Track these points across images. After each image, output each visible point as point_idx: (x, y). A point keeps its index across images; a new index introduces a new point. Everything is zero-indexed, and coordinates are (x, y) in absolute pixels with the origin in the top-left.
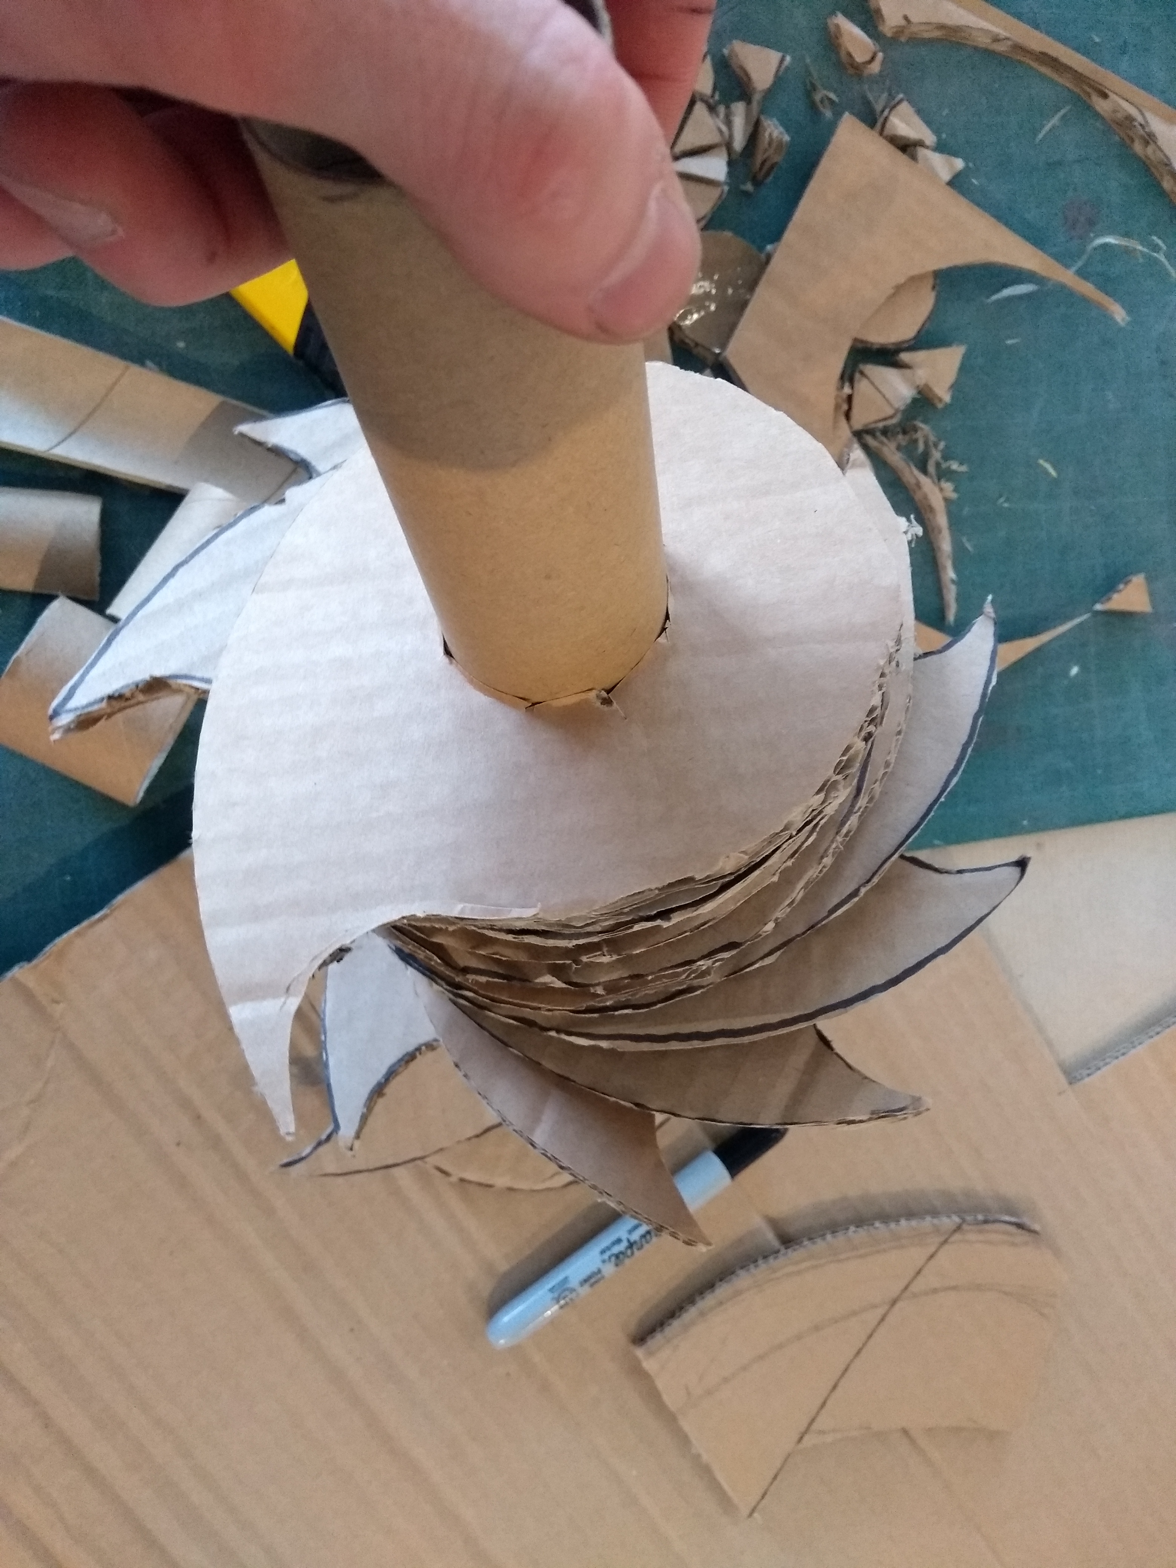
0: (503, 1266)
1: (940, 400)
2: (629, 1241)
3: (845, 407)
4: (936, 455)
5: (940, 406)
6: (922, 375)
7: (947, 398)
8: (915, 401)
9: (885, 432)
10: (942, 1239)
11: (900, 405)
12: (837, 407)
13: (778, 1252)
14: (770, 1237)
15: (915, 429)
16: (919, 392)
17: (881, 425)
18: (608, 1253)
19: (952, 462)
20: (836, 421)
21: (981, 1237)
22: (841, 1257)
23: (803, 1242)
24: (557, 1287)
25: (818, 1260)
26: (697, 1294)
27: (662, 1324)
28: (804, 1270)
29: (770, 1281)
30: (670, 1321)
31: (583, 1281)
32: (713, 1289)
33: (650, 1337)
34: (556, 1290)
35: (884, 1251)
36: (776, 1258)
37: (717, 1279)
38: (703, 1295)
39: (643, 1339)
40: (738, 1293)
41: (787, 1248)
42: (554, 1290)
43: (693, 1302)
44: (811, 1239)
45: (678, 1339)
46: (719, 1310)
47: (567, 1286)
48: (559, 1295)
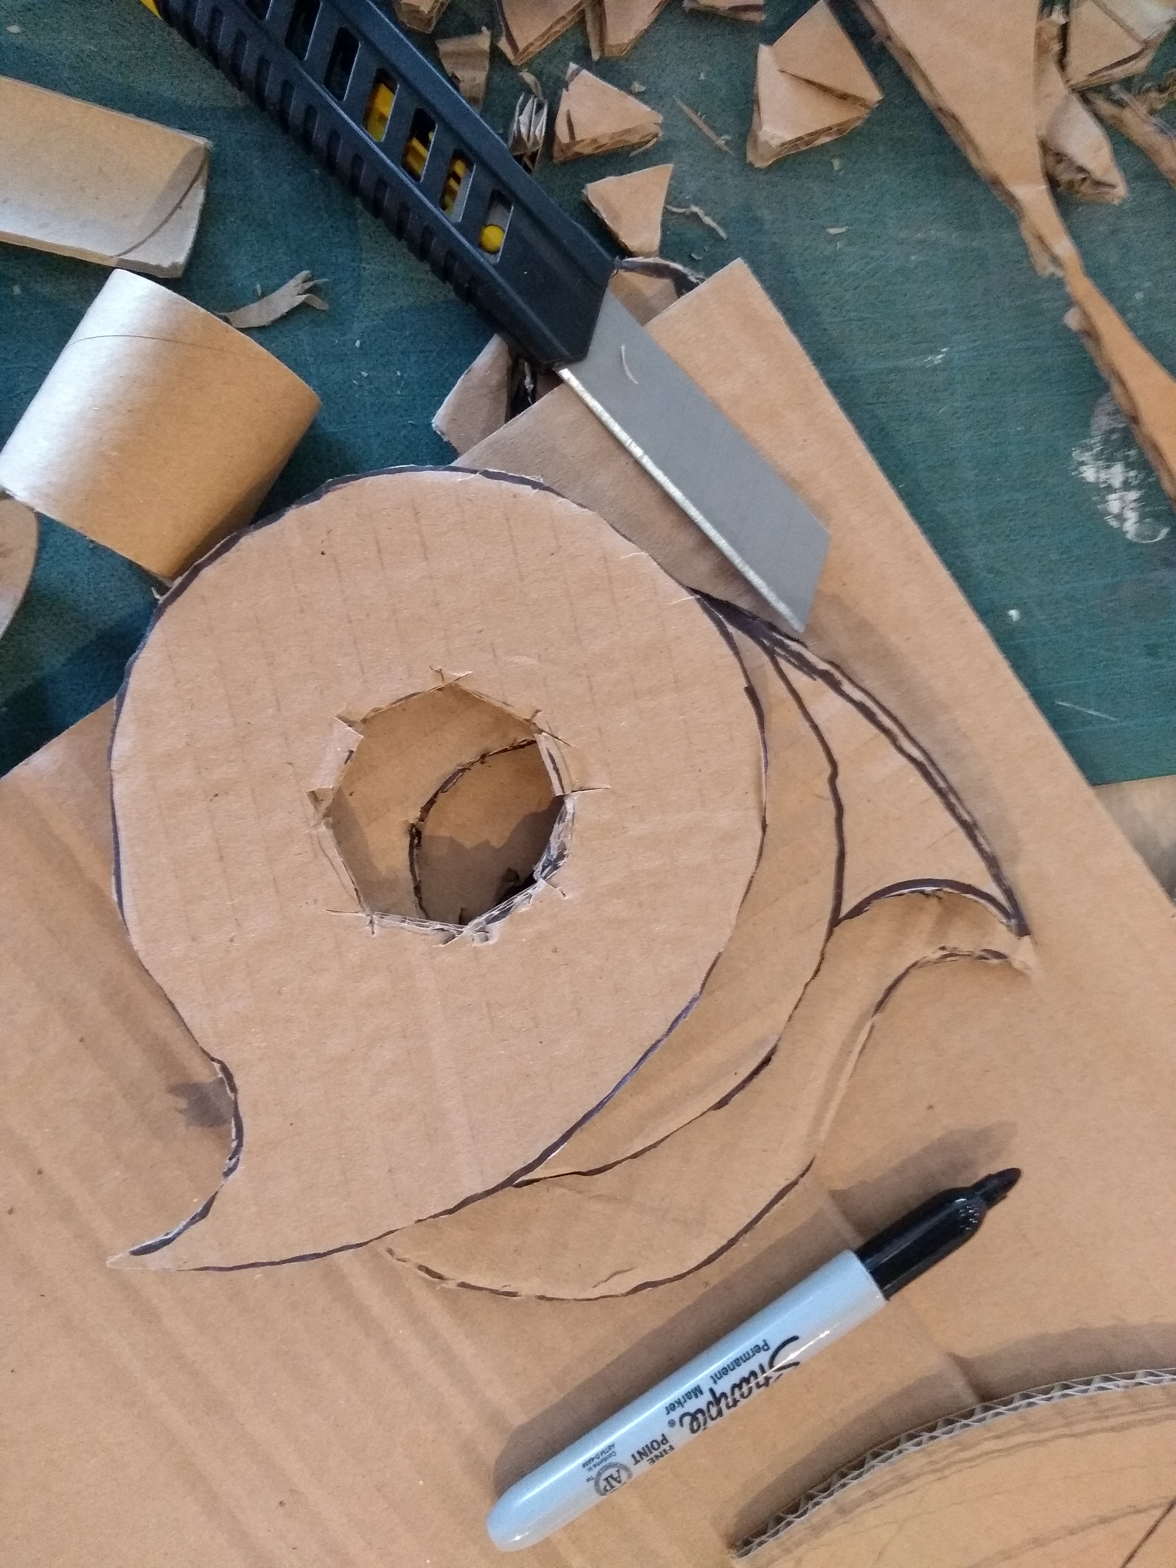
0: (518, 1418)
2: (712, 1391)
3: (1056, 47)
9: (1127, 83)
11: (1149, 36)
12: (1041, 49)
13: (971, 1414)
14: (959, 1388)
17: (1119, 73)
18: (680, 1411)
20: (1040, 72)
22: (1078, 1429)
23: (1011, 1401)
24: (596, 1461)
25: (1038, 1431)
26: (835, 1476)
27: (779, 1520)
28: (1013, 1447)
29: (955, 1463)
30: (790, 1518)
31: (639, 1453)
32: (862, 1470)
33: (757, 1541)
34: (595, 1466)
35: (1152, 1421)
36: (967, 1425)
37: (869, 1453)
38: (843, 1481)
39: (747, 1543)
40: (904, 1480)
41: (987, 1409)
42: (591, 1465)
43: (827, 1490)
44: (1028, 1397)
45: (802, 1549)
46: (869, 1505)
47: (612, 1460)
48: (599, 1474)
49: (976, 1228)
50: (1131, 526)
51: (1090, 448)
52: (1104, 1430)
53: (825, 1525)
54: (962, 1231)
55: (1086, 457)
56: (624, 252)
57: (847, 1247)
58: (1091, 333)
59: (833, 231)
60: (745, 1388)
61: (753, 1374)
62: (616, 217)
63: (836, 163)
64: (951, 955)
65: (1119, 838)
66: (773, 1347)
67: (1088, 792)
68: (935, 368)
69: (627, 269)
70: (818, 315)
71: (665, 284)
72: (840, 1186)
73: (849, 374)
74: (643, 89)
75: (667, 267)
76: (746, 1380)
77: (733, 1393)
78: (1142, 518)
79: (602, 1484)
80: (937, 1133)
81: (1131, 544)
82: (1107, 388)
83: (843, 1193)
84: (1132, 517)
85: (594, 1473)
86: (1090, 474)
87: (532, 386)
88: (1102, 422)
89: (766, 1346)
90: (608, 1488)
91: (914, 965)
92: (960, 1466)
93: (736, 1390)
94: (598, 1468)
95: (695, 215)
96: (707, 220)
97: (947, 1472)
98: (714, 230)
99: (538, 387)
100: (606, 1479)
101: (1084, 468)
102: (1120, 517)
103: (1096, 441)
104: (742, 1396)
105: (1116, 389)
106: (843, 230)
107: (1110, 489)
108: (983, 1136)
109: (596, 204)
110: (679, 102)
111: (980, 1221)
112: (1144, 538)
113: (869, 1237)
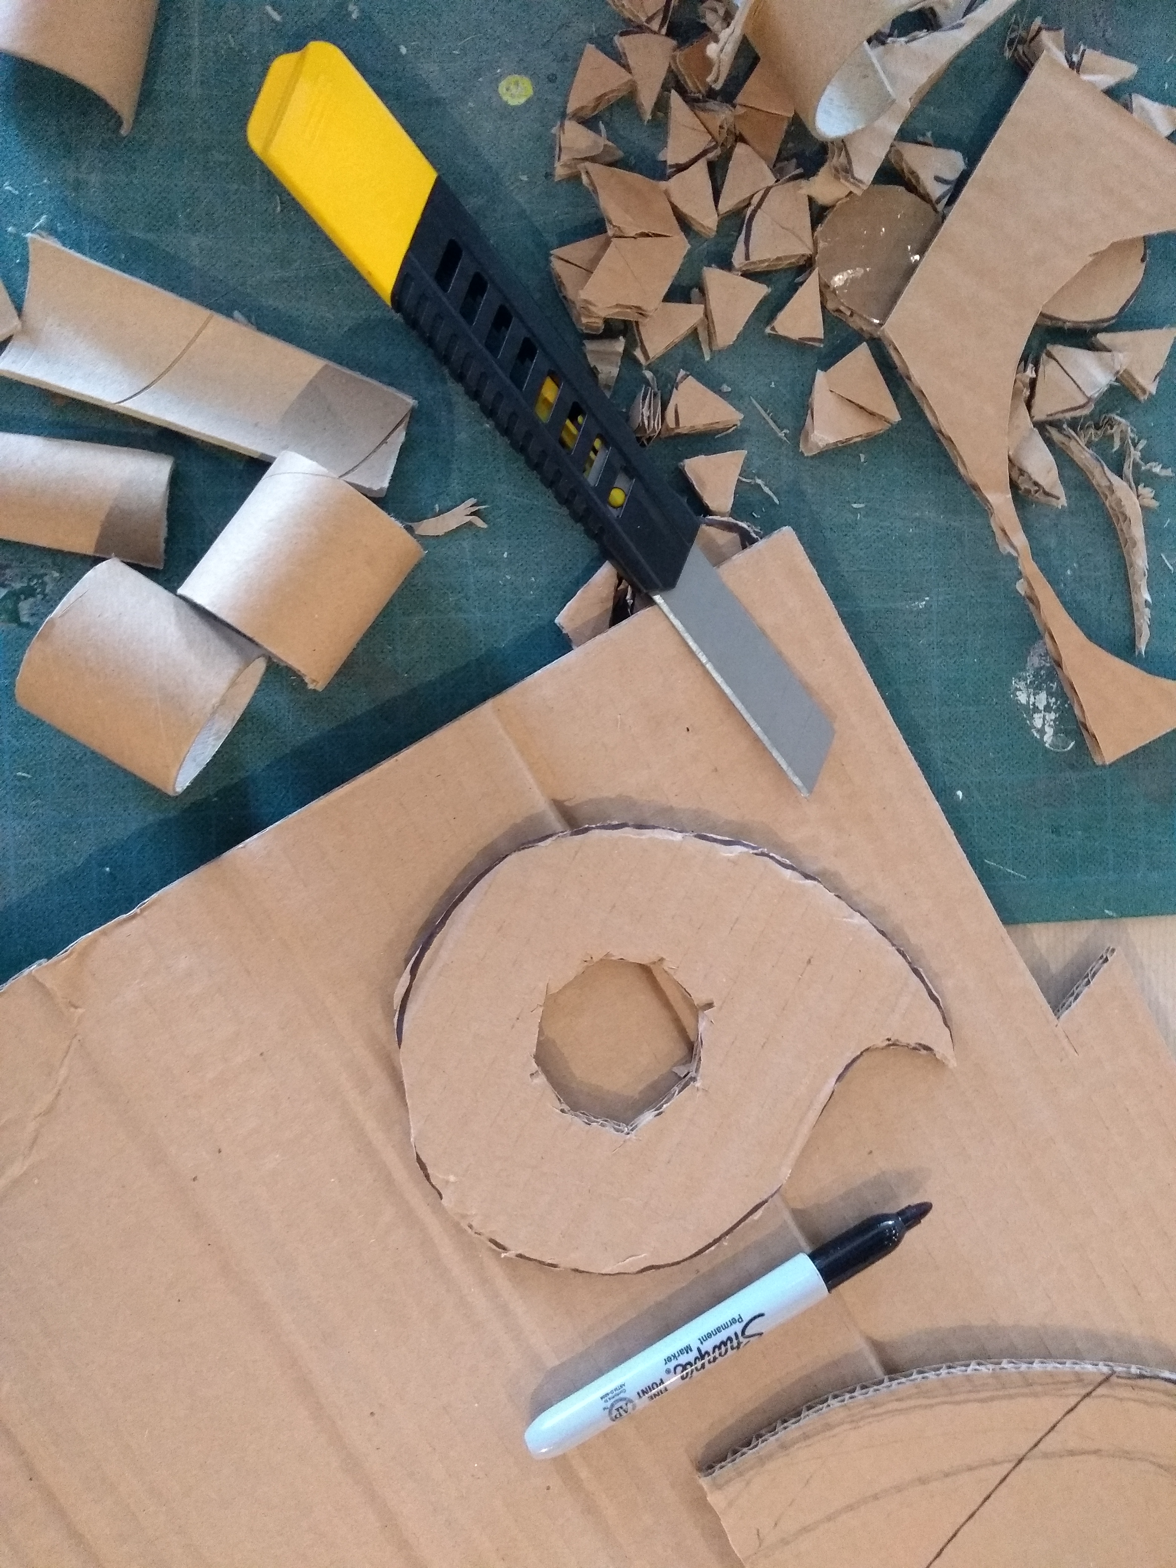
0: (552, 1362)
1: (1144, 391)
2: (699, 1350)
3: (1027, 393)
4: (1135, 454)
5: (1143, 398)
6: (1122, 360)
7: (1152, 388)
8: (1112, 388)
9: (1074, 424)
10: (1084, 1392)
11: (1094, 393)
12: (1016, 394)
13: (881, 1382)
14: (873, 1363)
15: (1111, 424)
16: (1117, 380)
17: (1068, 415)
18: (674, 1363)
19: (1153, 464)
20: (1014, 409)
21: (1133, 1394)
22: (957, 1398)
23: (911, 1375)
24: (610, 1395)
25: (929, 1398)
26: (779, 1422)
27: (735, 1452)
28: (910, 1408)
29: (868, 1417)
30: (745, 1450)
31: (643, 1391)
32: (799, 1418)
33: (719, 1465)
34: (610, 1399)
35: (1011, 1397)
36: (878, 1390)
37: (804, 1407)
38: (785, 1425)
39: (711, 1467)
40: (829, 1427)
41: (891, 1380)
42: (607, 1398)
43: (773, 1430)
44: (922, 1372)
45: (752, 1473)
46: (804, 1444)
47: (622, 1395)
48: (612, 1405)
49: (896, 1244)
50: (1048, 738)
51: (1025, 679)
52: (975, 1400)
53: (770, 1456)
54: (887, 1246)
55: (1022, 685)
56: (707, 511)
57: (803, 1252)
58: (1033, 600)
59: (855, 506)
60: (723, 1348)
61: (730, 1339)
62: (703, 484)
63: (862, 457)
64: (893, 1045)
65: (1022, 965)
66: (746, 1319)
67: (1002, 929)
68: (919, 612)
69: (708, 525)
70: (839, 565)
71: (734, 536)
72: (799, 1206)
73: (857, 609)
74: (730, 389)
75: (736, 525)
76: (724, 1343)
77: (714, 1351)
78: (1055, 734)
79: (615, 1413)
80: (873, 1173)
81: (1047, 751)
82: (1040, 636)
83: (801, 1211)
84: (1049, 731)
85: (609, 1404)
86: (1022, 698)
87: (632, 601)
88: (1034, 661)
89: (740, 1319)
90: (618, 1416)
91: (867, 1050)
92: (870, 1420)
93: (717, 1350)
94: (612, 1401)
95: (759, 485)
96: (766, 490)
97: (861, 1424)
98: (770, 497)
99: (636, 602)
100: (618, 1410)
101: (1018, 693)
102: (1042, 732)
103: (1029, 675)
104: (720, 1355)
105: (1047, 639)
106: (862, 506)
107: (1036, 710)
108: (908, 1178)
109: (689, 475)
110: (754, 402)
111: (900, 1239)
112: (1058, 748)
113: (818, 1245)
